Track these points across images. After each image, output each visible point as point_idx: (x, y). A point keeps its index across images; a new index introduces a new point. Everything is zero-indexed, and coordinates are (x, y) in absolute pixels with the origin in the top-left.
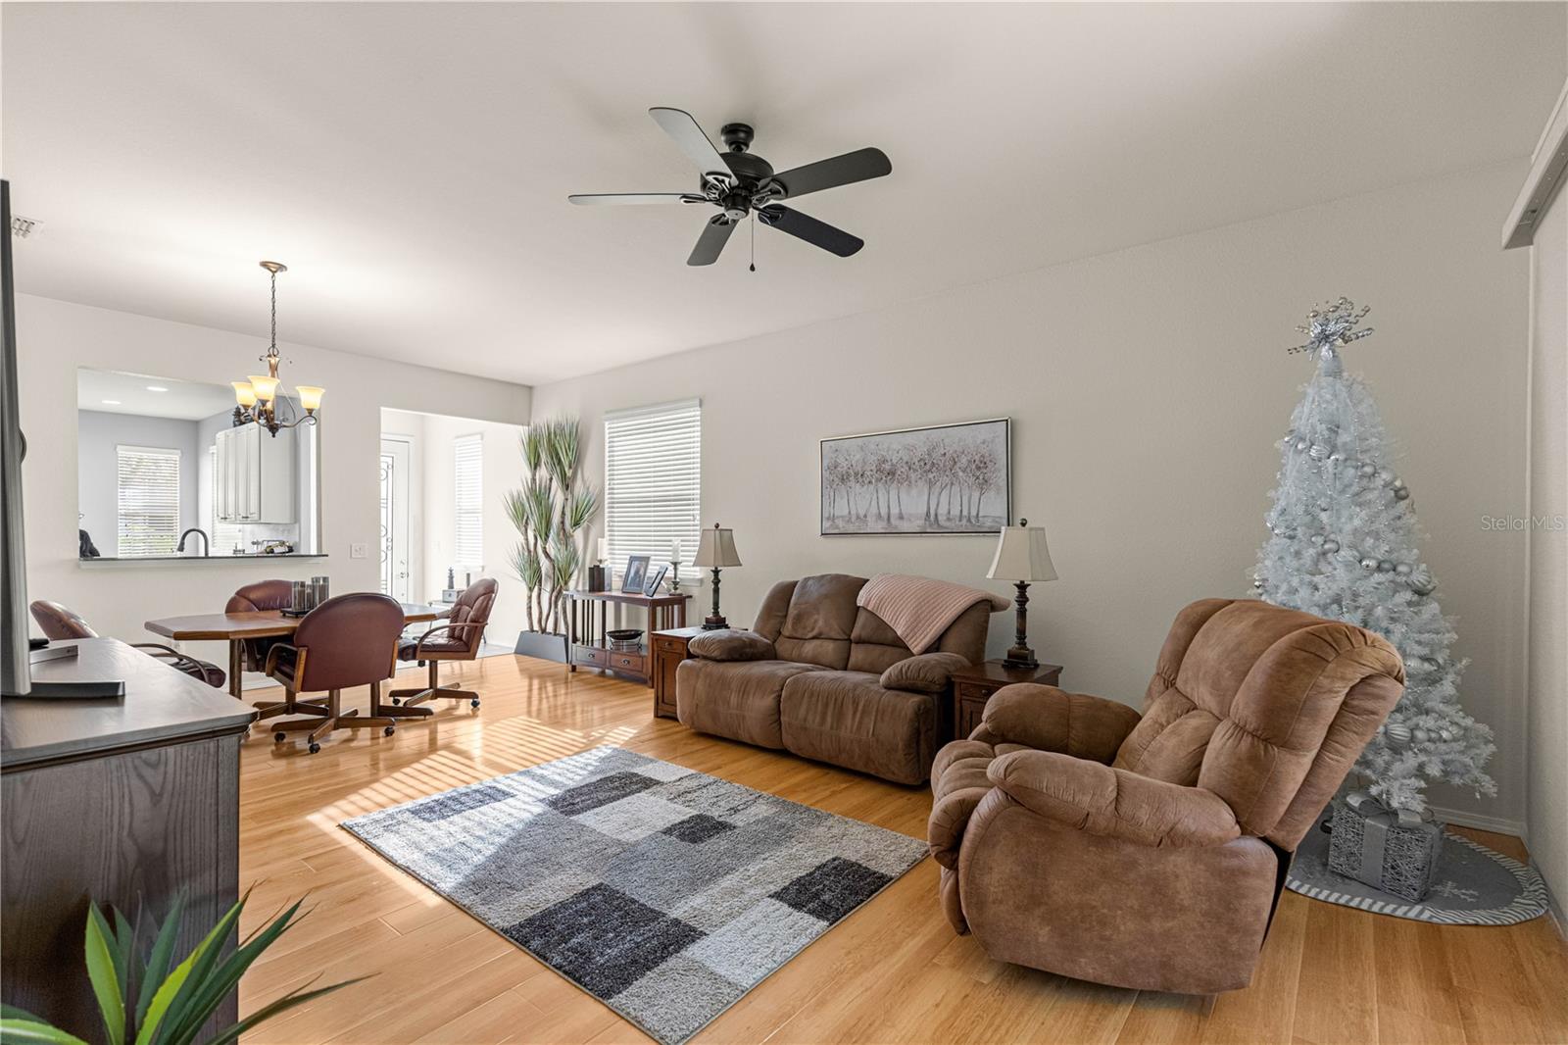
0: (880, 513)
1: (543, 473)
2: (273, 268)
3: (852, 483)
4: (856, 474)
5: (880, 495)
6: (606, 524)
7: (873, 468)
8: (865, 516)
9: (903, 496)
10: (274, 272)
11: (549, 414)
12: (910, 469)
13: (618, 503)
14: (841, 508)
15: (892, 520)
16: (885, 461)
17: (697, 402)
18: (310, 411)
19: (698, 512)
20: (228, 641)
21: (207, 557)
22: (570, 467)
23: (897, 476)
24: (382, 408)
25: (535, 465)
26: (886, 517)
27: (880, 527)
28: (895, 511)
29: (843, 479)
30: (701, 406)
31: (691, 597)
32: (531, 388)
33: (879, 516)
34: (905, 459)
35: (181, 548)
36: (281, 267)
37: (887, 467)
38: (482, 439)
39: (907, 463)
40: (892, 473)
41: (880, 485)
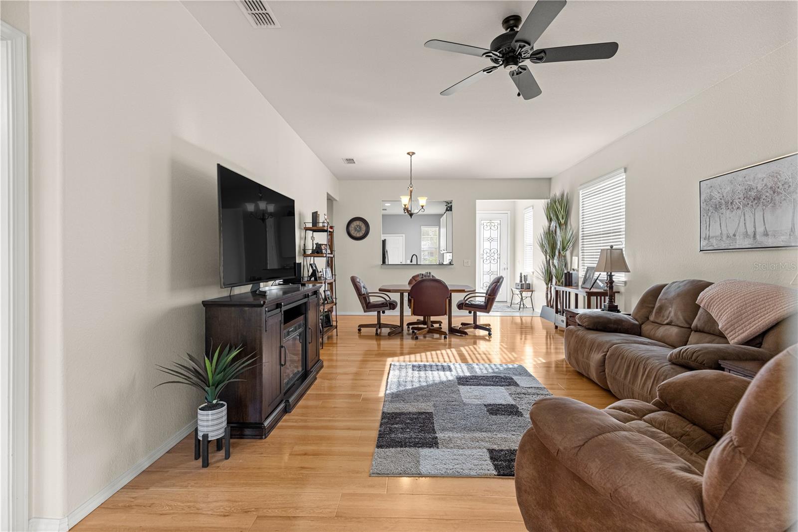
0: (747, 232)
1: (553, 224)
2: (411, 154)
3: (724, 211)
4: (727, 203)
5: (747, 216)
6: (580, 249)
7: (741, 196)
8: (734, 235)
9: (768, 216)
10: (411, 156)
11: (557, 191)
12: (774, 192)
13: (586, 236)
14: (715, 230)
15: (758, 237)
16: (751, 189)
17: (623, 170)
18: (422, 207)
19: (624, 239)
20: (399, 293)
21: (417, 264)
22: (563, 219)
23: (762, 200)
24: (477, 201)
25: (550, 220)
26: (752, 236)
27: (747, 243)
28: (760, 229)
29: (716, 208)
30: (625, 171)
31: (619, 292)
32: (550, 179)
33: (746, 235)
34: (769, 185)
35: (411, 262)
36: (413, 153)
37: (753, 194)
38: (533, 209)
39: (771, 188)
40: (757, 198)
41: (746, 209)
